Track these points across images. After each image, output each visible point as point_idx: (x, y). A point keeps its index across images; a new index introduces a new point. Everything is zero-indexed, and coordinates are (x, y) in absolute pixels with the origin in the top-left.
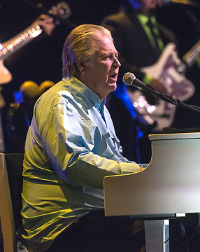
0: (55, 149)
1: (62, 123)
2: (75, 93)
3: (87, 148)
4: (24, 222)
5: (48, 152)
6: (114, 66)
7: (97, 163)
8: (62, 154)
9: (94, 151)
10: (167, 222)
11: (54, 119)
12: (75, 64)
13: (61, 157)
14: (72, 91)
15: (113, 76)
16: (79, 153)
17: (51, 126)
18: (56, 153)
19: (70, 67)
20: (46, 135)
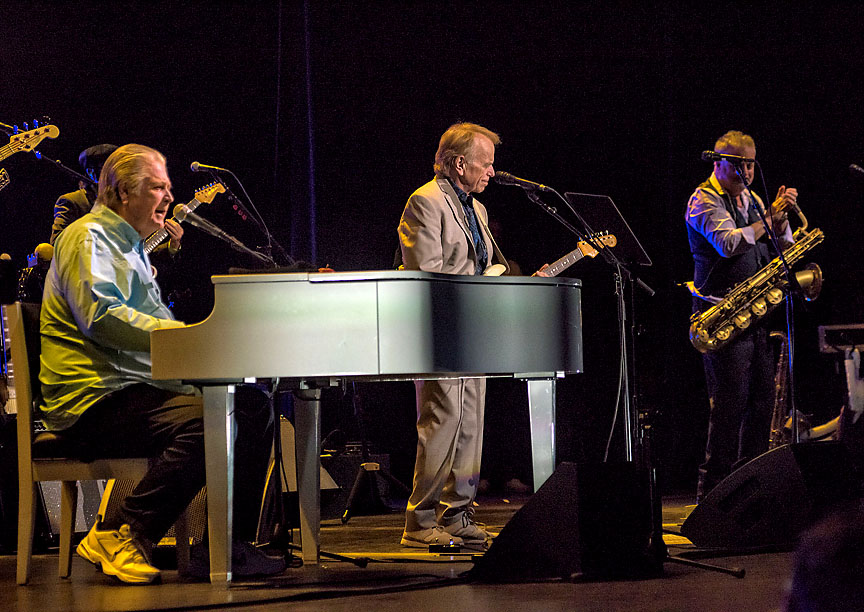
0: (78, 299)
1: (90, 264)
2: (107, 227)
3: (120, 297)
4: (43, 390)
5: (70, 300)
6: (165, 201)
7: (131, 320)
8: (87, 305)
9: (130, 303)
10: (231, 389)
11: (78, 259)
12: (117, 190)
13: (86, 309)
14: (104, 224)
15: (162, 212)
16: (109, 304)
17: (74, 268)
18: (80, 302)
19: (109, 194)
20: (68, 280)
